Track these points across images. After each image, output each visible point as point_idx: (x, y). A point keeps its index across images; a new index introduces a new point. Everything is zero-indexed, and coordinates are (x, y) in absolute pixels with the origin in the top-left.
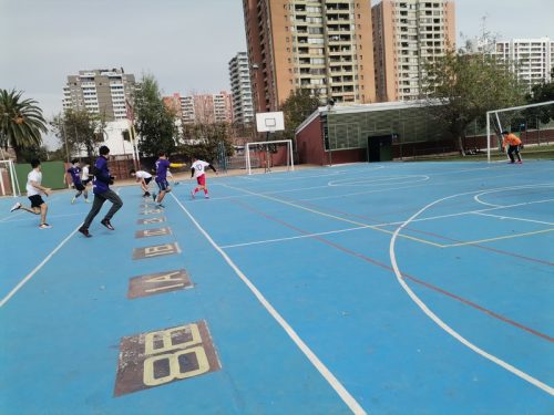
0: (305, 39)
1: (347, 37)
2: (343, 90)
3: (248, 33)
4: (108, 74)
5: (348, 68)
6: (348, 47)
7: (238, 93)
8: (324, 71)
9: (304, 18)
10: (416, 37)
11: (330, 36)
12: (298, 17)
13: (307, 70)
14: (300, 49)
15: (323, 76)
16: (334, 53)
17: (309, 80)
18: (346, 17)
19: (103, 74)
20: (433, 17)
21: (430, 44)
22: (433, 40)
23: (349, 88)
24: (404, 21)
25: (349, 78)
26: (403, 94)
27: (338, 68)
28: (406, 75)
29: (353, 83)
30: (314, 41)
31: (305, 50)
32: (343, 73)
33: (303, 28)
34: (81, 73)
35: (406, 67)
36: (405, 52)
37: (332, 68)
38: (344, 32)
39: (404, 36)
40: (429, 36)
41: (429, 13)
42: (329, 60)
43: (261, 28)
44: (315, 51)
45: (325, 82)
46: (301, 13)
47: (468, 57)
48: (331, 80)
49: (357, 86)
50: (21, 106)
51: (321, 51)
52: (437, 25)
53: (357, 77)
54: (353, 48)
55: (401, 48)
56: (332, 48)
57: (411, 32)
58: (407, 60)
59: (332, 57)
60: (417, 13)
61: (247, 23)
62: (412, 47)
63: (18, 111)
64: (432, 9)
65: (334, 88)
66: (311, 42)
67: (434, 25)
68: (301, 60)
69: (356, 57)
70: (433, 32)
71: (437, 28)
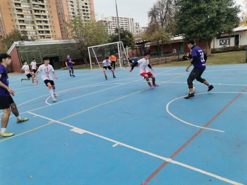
0: (20, 4)
1: (43, 6)
2: (44, 33)
5: (46, 22)
6: (44, 11)
8: (33, 22)
10: (78, 10)
11: (34, 5)
13: (23, 21)
14: (17, 9)
15: (33, 25)
16: (37, 14)
17: (25, 26)
20: (84, 2)
21: (84, 14)
23: (48, 32)
24: (71, 2)
27: (40, 21)
29: (49, 29)
30: (25, 6)
31: (20, 10)
32: (43, 24)
37: (37, 21)
38: (41, 3)
39: (73, 9)
42: (35, 17)
44: (26, 11)
45: (34, 28)
47: (102, 21)
48: (37, 27)
49: (52, 31)
51: (29, 12)
52: (86, 6)
53: (51, 26)
54: (47, 12)
55: (72, 15)
56: (35, 11)
57: (75, 7)
59: (36, 15)
65: (39, 31)
66: (23, 6)
67: (85, 5)
68: (18, 15)
69: (49, 16)
70: (85, 9)
71: (87, 7)
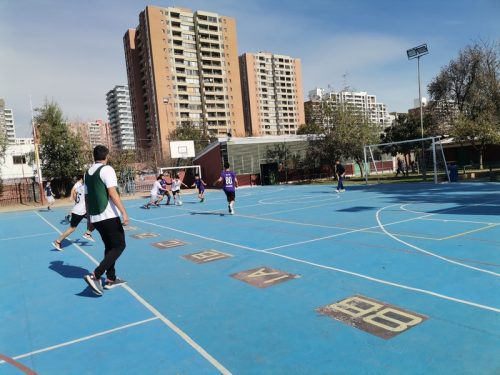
0: (184, 79)
1: (219, 81)
2: (217, 124)
3: (129, 69)
5: (222, 106)
6: (220, 89)
7: (116, 122)
8: (201, 107)
9: (182, 61)
10: (273, 85)
11: (205, 78)
12: (177, 60)
13: (186, 105)
14: (180, 87)
15: (201, 112)
16: (209, 93)
17: (187, 114)
18: (218, 63)
20: (285, 70)
22: (286, 88)
24: (263, 71)
25: (223, 114)
26: (265, 130)
27: (212, 105)
28: (266, 114)
29: (226, 118)
30: (191, 81)
31: (183, 88)
32: (216, 110)
33: (181, 70)
35: (266, 108)
36: (265, 96)
37: (208, 105)
38: (217, 76)
39: (264, 83)
40: (283, 85)
41: (281, 66)
42: (205, 98)
43: (142, 66)
44: (192, 90)
45: (202, 116)
46: (179, 57)
48: (207, 115)
49: (229, 122)
51: (197, 90)
52: (288, 76)
53: (229, 113)
54: (225, 89)
55: (262, 93)
56: (207, 88)
57: (269, 80)
58: (267, 102)
59: (207, 96)
60: (273, 66)
61: (128, 61)
62: (270, 92)
64: (284, 64)
65: (209, 122)
66: (189, 82)
67: (286, 76)
68: (180, 96)
69: (227, 97)
70: (286, 82)
71: (288, 79)
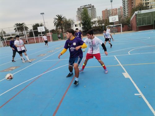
4: (87, 6)
7: (124, 7)
19: (86, 6)
34: (81, 7)
50: (62, 18)
63: (61, 20)
